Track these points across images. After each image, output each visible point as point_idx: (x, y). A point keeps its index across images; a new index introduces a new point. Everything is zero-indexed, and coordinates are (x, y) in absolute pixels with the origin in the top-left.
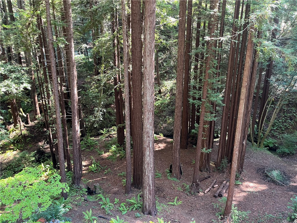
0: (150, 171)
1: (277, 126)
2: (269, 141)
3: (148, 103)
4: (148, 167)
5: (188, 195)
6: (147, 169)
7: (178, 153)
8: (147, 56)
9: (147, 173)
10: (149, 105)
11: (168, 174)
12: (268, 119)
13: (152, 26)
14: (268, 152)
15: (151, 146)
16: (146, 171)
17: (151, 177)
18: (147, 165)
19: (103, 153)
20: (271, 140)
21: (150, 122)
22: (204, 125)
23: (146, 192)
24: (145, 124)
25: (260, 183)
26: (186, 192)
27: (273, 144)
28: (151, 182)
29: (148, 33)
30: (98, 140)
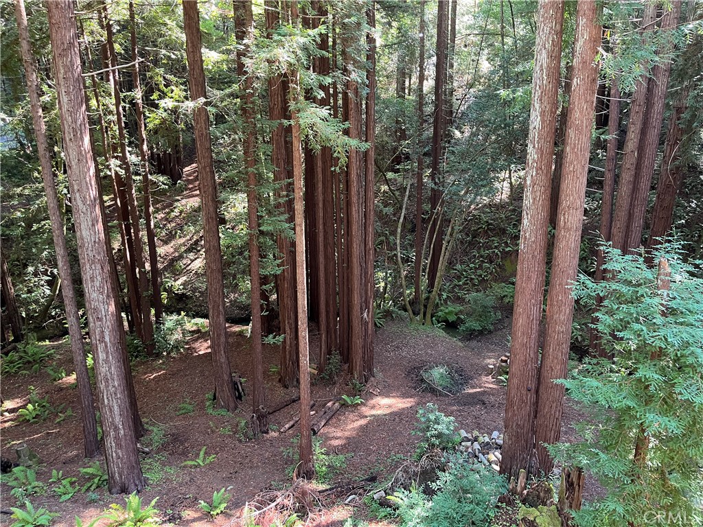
0: (113, 396)
1: (466, 277)
2: (447, 311)
3: (86, 245)
4: (107, 386)
5: (240, 441)
6: (105, 391)
7: (222, 352)
8: (68, 141)
9: (106, 401)
10: (90, 249)
11: (208, 403)
12: (450, 264)
13: (70, 75)
14: (442, 333)
15: (107, 339)
16: (103, 396)
17: (116, 407)
18: (104, 384)
19: (64, 375)
20: (452, 308)
21: (98, 285)
22: (261, 284)
23: (111, 443)
24: (87, 291)
25: (404, 396)
26: (238, 436)
27: (456, 315)
28: (118, 419)
29: (63, 91)
30: (58, 347)
